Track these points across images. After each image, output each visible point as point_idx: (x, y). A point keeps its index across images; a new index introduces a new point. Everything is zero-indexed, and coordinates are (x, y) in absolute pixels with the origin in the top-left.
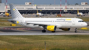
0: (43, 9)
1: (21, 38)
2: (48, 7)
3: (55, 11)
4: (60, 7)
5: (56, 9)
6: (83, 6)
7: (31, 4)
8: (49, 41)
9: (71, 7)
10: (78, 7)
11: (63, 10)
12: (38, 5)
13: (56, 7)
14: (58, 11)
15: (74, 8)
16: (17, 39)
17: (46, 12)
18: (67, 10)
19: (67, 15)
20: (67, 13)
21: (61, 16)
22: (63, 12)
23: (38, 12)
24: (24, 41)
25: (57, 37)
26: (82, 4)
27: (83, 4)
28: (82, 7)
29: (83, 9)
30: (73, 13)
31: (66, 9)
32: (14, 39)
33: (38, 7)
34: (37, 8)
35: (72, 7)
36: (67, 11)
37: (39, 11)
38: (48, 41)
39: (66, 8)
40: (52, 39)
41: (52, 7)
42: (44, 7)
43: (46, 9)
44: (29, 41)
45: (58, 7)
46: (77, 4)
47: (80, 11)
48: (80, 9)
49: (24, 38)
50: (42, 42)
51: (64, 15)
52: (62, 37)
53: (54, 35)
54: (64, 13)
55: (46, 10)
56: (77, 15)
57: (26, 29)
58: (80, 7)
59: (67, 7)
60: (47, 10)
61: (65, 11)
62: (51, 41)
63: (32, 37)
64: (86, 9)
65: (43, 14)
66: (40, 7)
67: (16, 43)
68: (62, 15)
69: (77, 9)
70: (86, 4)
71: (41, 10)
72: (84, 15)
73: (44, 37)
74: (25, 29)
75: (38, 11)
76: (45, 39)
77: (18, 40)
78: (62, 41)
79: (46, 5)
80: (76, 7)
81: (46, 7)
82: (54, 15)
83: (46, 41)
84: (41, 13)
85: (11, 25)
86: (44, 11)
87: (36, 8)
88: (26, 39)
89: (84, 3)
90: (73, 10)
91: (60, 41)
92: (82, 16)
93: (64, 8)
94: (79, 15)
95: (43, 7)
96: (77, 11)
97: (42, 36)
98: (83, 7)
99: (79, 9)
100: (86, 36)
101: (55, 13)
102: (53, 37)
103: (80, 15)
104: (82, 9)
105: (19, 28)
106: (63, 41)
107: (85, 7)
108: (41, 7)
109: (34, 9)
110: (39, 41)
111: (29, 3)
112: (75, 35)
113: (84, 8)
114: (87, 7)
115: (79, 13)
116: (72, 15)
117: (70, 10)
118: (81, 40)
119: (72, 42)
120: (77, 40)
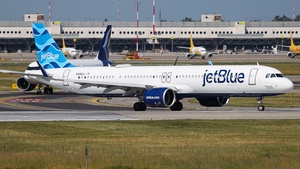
0: (81, 36)
1: (13, 133)
2: (96, 29)
3: (121, 41)
4: (134, 30)
5: (123, 36)
6: (208, 25)
7: (42, 18)
8: (100, 140)
9: (169, 29)
10: (191, 30)
11: (145, 40)
12: (66, 23)
13: (123, 29)
15: (179, 32)
17: (91, 43)
18: (159, 40)
19: (156, 54)
20: (157, 47)
21: (137, 57)
22: (144, 45)
23: (67, 46)
24: (21, 140)
25: (125, 127)
26: (204, 20)
27: (208, 20)
28: (203, 29)
29: (209, 36)
30: (176, 50)
31: (153, 36)
33: (65, 29)
34: (62, 32)
35: (172, 29)
36: (156, 42)
37: (70, 43)
38: (95, 140)
39: (155, 33)
40: (109, 134)
42: (86, 30)
43: (92, 36)
44: (35, 142)
45: (130, 29)
46: (190, 20)
47: (198, 42)
48: (199, 36)
49: (20, 130)
50: (78, 143)
51: (148, 54)
52: (141, 126)
53: (116, 122)
54: (149, 47)
55: (91, 39)
56: (189, 56)
57: (27, 101)
58: (199, 29)
59: (157, 30)
60: (94, 39)
61: (150, 42)
62: (107, 140)
63: (47, 126)
64: (215, 36)
65: (81, 53)
66: (72, 30)
68: (140, 54)
69: (187, 36)
70: (216, 18)
71: (75, 38)
72: (210, 56)
73: (85, 127)
74: (22, 101)
75: (66, 40)
76: (86, 133)
77: (1, 137)
78: (140, 140)
80: (184, 29)
81: (92, 29)
83: (90, 140)
84: (74, 50)
86: (83, 40)
87: (59, 32)
88: (26, 134)
89: (211, 18)
90: (175, 40)
91: (134, 140)
92: (203, 58)
93: (147, 33)
94: (194, 53)
95: (80, 29)
96: (188, 40)
97: (76, 126)
98: (208, 30)
99: (195, 36)
100: (216, 124)
102: (113, 127)
103: (199, 55)
104: (203, 36)
105: (5, 99)
106: (144, 139)
107: (214, 29)
108: (76, 30)
110: (69, 140)
111: (36, 16)
112: (182, 120)
113: (209, 33)
114: (219, 29)
115: (194, 49)
116: (173, 54)
117: (166, 40)
118: (200, 137)
119: (172, 145)
120: (189, 137)
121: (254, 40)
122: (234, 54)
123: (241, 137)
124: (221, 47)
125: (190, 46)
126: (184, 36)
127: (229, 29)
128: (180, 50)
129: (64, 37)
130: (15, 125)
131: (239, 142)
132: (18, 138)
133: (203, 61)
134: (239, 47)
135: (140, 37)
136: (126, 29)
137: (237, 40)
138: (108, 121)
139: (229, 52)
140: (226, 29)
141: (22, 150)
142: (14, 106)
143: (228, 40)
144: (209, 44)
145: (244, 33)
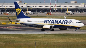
0: (33, 8)
2: (38, 6)
3: (45, 9)
4: (50, 6)
5: (46, 8)
6: (72, 4)
7: (21, 2)
8: (39, 40)
10: (67, 6)
11: (53, 9)
13: (46, 6)
14: (48, 9)
15: (63, 6)
16: (7, 37)
17: (36, 10)
18: (57, 9)
19: (56, 13)
20: (57, 11)
21: (50, 14)
22: (52, 10)
23: (29, 11)
24: (15, 40)
25: (47, 36)
26: (71, 3)
27: (73, 3)
28: (71, 6)
29: (73, 8)
31: (55, 8)
32: (5, 37)
33: (28, 6)
35: (61, 6)
36: (56, 10)
37: (29, 10)
38: (38, 40)
39: (56, 7)
40: (42, 38)
41: (42, 6)
42: (34, 6)
43: (36, 8)
44: (19, 40)
45: (48, 6)
46: (67, 3)
47: (70, 10)
49: (14, 36)
50: (32, 41)
51: (54, 13)
52: (52, 36)
53: (44, 34)
54: (54, 11)
55: (36, 9)
56: (67, 14)
57: (16, 27)
58: (70, 6)
59: (57, 6)
61: (55, 10)
62: (41, 40)
63: (23, 35)
64: (75, 8)
66: (30, 6)
67: (6, 42)
69: (66, 8)
70: (75, 2)
71: (31, 8)
72: (73, 14)
73: (35, 36)
75: (28, 9)
76: (35, 38)
77: (8, 39)
80: (65, 6)
81: (36, 6)
82: (43, 13)
83: (36, 40)
84: (31, 12)
85: (1, 24)
86: (34, 9)
87: (26, 6)
88: (16, 38)
89: (74, 2)
90: (62, 9)
91: (50, 40)
92: (71, 14)
94: (68, 13)
95: (33, 6)
97: (32, 35)
98: (73, 6)
99: (69, 8)
100: (75, 35)
101: (45, 11)
102: (43, 36)
103: (70, 14)
104: (71, 8)
106: (53, 40)
107: (75, 6)
108: (32, 6)
109: (24, 7)
110: (30, 40)
111: (19, 1)
112: (65, 34)
114: (76, 6)
115: (68, 12)
116: (61, 13)
117: (59, 9)
118: (70, 39)
119: (62, 41)
120: (67, 39)
122: (81, 13)
123: (83, 39)
124: (77, 11)
125: (67, 11)
126: (65, 8)
127: (79, 6)
128: (64, 12)
129: (28, 8)
130: (13, 35)
131: (83, 41)
132: (14, 39)
134: (82, 11)
136: (47, 6)
137: (82, 9)
138: (42, 34)
139: (79, 13)
140: (78, 6)
141: (15, 43)
143: (79, 9)
144: (73, 10)
145: (84, 7)
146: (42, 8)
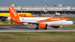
1: (8, 35)
2: (30, 8)
4: (41, 8)
5: (38, 10)
6: (60, 7)
7: (16, 5)
8: (32, 37)
9: (50, 8)
10: (56, 8)
11: (43, 11)
13: (37, 8)
14: (39, 11)
16: (4, 35)
18: (47, 11)
19: (47, 15)
21: (41, 16)
24: (11, 37)
25: (38, 33)
26: (59, 6)
27: (60, 6)
28: (59, 8)
30: (52, 14)
31: (46, 10)
32: (2, 35)
33: (22, 8)
34: (21, 9)
35: (51, 8)
36: (47, 12)
38: (30, 37)
39: (46, 9)
40: (34, 35)
41: (34, 8)
42: (28, 8)
44: (14, 37)
45: (40, 8)
46: (56, 6)
47: (58, 12)
49: (10, 34)
50: (26, 37)
51: (44, 15)
52: (43, 33)
54: (45, 13)
55: (29, 11)
56: (55, 15)
57: (12, 27)
58: (58, 8)
59: (47, 8)
61: (45, 12)
62: (34, 37)
63: (17, 33)
64: (62, 10)
66: (24, 8)
67: (3, 38)
68: (42, 15)
69: (55, 10)
70: (63, 5)
72: (61, 15)
73: (28, 33)
74: (11, 27)
76: (28, 35)
77: (5, 36)
78: (42, 37)
79: (28, 7)
80: (54, 8)
81: (29, 8)
82: (35, 15)
83: (29, 37)
86: (27, 11)
88: (12, 35)
90: (52, 11)
91: (41, 37)
92: (59, 16)
93: (44, 9)
94: (57, 15)
95: (26, 8)
97: (25, 33)
99: (57, 10)
100: (63, 33)
102: (35, 33)
103: (58, 15)
104: (59, 10)
105: (6, 26)
106: (44, 37)
107: (62, 8)
108: (25, 8)
109: (18, 10)
110: (23, 37)
111: (14, 5)
112: (54, 32)
113: (61, 9)
114: (63, 8)
115: (57, 14)
116: (51, 15)
117: (49, 11)
118: (59, 36)
119: (51, 38)
120: (56, 36)
121: (73, 11)
122: (67, 15)
123: (70, 36)
124: (64, 13)
125: (56, 13)
126: (54, 10)
127: (66, 8)
128: (53, 14)
129: (22, 10)
132: (10, 36)
133: (59, 17)
134: (69, 13)
135: (42, 10)
136: (38, 8)
137: (68, 11)
138: (34, 32)
139: (66, 14)
140: (65, 8)
141: (11, 39)
142: (9, 28)
143: (66, 11)
144: (61, 12)
145: (70, 9)
146: (34, 10)
